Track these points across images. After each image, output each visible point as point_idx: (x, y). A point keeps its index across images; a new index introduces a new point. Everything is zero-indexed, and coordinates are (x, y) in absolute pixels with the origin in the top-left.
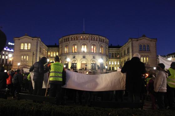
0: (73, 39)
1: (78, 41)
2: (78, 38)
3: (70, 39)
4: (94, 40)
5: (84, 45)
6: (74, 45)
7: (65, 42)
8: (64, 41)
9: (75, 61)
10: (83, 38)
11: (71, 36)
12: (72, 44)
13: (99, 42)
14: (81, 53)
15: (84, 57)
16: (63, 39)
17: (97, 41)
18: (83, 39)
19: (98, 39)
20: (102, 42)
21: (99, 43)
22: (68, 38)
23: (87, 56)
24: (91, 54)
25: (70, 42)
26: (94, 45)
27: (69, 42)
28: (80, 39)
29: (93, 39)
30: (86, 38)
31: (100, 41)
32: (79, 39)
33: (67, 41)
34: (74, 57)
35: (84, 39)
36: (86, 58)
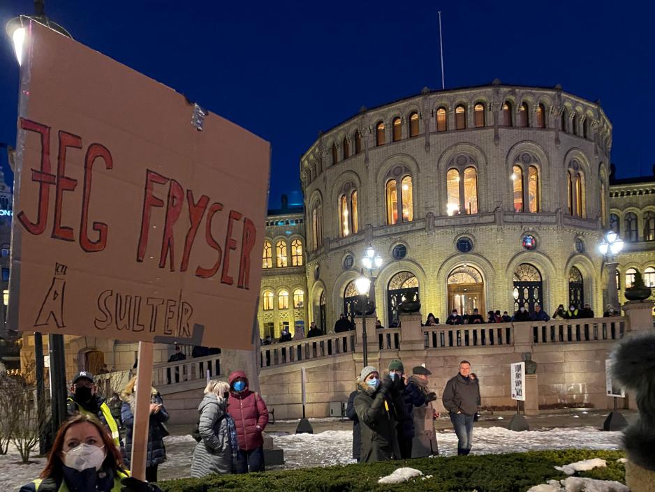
0: (388, 137)
1: (422, 140)
2: (422, 125)
3: (368, 138)
4: (527, 125)
5: (461, 164)
6: (398, 173)
7: (335, 162)
8: (327, 159)
9: (409, 275)
10: (452, 120)
11: (373, 116)
12: (384, 170)
13: (562, 136)
14: (444, 222)
15: (464, 246)
16: (320, 147)
17: (544, 127)
18: (452, 127)
19: (553, 118)
20: (575, 133)
21: (557, 140)
22: (356, 135)
23: (485, 238)
24: (509, 218)
25: (367, 160)
26: (526, 161)
27: (362, 157)
28: (433, 128)
29: (518, 120)
30: (470, 119)
31: (564, 130)
32: (427, 126)
33: (346, 157)
34: (400, 253)
35: (462, 124)
36: (478, 248)
